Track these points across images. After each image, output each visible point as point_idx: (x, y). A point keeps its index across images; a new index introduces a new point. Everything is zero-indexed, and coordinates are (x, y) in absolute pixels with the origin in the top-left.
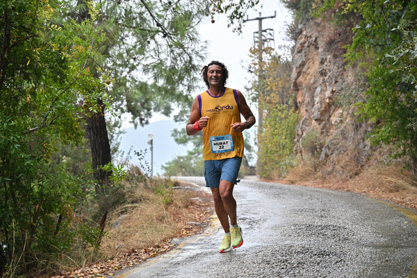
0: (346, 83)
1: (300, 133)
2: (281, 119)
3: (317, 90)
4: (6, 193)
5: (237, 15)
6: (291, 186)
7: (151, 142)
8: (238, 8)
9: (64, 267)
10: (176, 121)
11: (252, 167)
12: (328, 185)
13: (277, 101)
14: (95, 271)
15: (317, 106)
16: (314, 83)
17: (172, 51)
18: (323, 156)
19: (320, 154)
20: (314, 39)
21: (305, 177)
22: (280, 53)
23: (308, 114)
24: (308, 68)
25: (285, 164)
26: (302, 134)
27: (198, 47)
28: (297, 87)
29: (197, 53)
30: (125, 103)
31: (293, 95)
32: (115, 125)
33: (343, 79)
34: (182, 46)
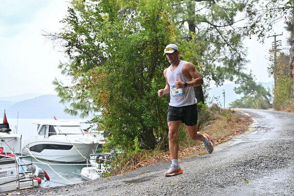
2: (284, 82)
4: (156, 115)
5: (262, 35)
6: (288, 113)
7: (224, 93)
8: (262, 32)
9: (181, 147)
10: (236, 83)
11: (271, 104)
13: (282, 74)
14: (194, 149)
17: (231, 52)
22: (283, 51)
25: (286, 103)
27: (243, 50)
28: (292, 67)
29: (243, 53)
30: (211, 76)
31: (290, 71)
32: (207, 86)
34: (235, 50)
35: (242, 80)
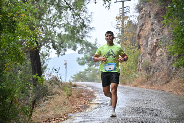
0: (164, 35)
1: (140, 60)
2: (131, 53)
3: (149, 38)
6: (134, 88)
7: (66, 64)
10: (79, 53)
12: (153, 88)
13: (129, 44)
15: (149, 47)
16: (148, 35)
17: (74, 17)
18: (152, 72)
19: (150, 71)
20: (149, 12)
21: (142, 83)
22: (131, 19)
23: (144, 51)
24: (145, 27)
25: (133, 77)
26: (142, 61)
28: (139, 37)
31: (138, 41)
32: (46, 55)
33: (162, 33)
34: (79, 15)
35: (86, 50)
